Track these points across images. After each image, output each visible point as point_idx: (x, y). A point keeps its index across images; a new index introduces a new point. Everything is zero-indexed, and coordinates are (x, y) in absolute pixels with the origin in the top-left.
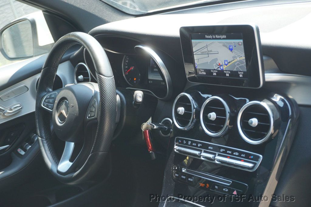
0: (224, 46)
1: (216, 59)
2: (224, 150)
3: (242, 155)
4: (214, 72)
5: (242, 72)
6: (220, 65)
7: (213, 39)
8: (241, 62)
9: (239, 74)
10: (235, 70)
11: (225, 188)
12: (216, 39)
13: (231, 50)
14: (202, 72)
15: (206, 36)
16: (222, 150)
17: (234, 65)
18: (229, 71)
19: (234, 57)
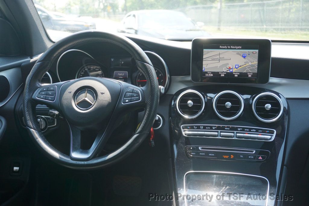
0: (238, 54)
1: (228, 64)
2: (242, 129)
3: (259, 131)
4: (222, 74)
5: (251, 73)
6: (230, 68)
7: (227, 49)
8: (252, 66)
9: (248, 75)
10: (245, 72)
11: (250, 156)
12: (231, 49)
13: (244, 57)
14: (209, 74)
15: (220, 47)
16: (239, 129)
17: (245, 68)
18: (238, 73)
19: (246, 63)
